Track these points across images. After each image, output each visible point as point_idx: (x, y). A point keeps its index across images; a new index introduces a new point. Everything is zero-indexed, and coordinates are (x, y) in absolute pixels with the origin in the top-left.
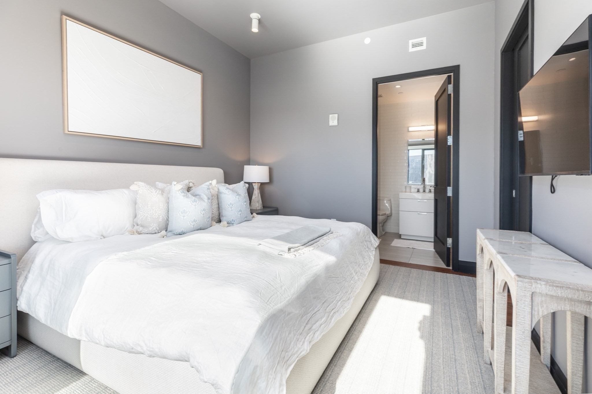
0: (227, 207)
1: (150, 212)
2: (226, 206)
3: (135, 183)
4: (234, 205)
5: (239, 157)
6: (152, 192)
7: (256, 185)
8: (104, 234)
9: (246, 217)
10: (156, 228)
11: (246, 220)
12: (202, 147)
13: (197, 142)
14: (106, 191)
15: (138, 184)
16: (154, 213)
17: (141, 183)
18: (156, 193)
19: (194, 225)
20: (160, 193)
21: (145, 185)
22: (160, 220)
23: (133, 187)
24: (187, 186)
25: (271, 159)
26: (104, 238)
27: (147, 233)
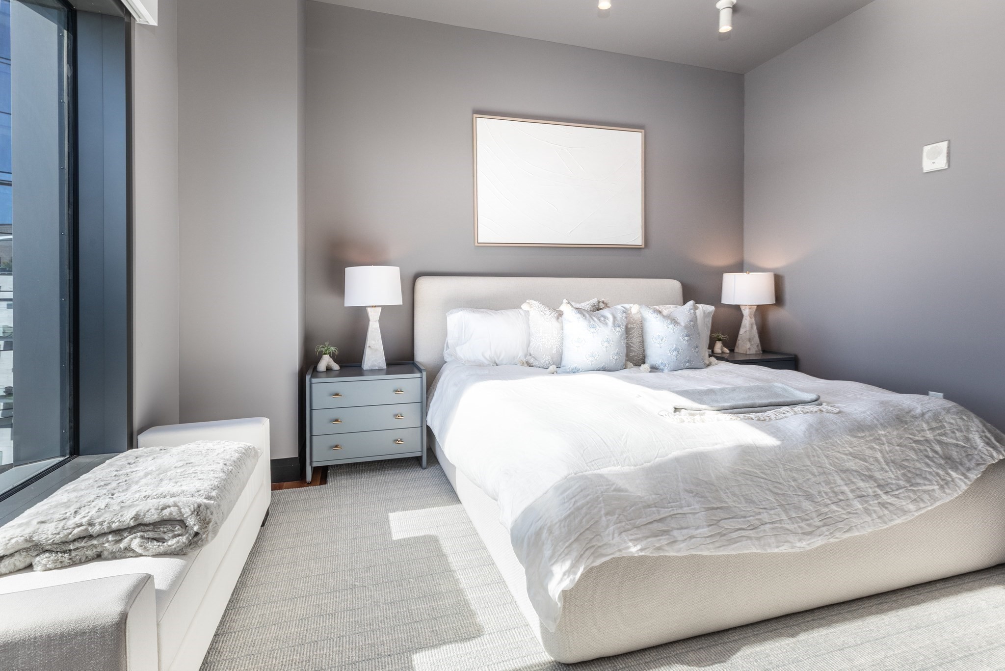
0: (653, 342)
1: (542, 340)
2: (652, 340)
3: (527, 301)
4: (665, 339)
5: (717, 259)
6: (545, 314)
7: (746, 308)
8: (497, 362)
9: (689, 361)
10: (549, 362)
11: (689, 367)
12: (643, 246)
13: (637, 239)
14: (502, 311)
15: (531, 304)
16: (546, 341)
17: (535, 302)
18: (551, 316)
19: (592, 361)
20: (555, 316)
21: (539, 304)
22: (553, 352)
23: (525, 307)
24: (594, 307)
25: (778, 261)
26: (497, 365)
27: (538, 366)
